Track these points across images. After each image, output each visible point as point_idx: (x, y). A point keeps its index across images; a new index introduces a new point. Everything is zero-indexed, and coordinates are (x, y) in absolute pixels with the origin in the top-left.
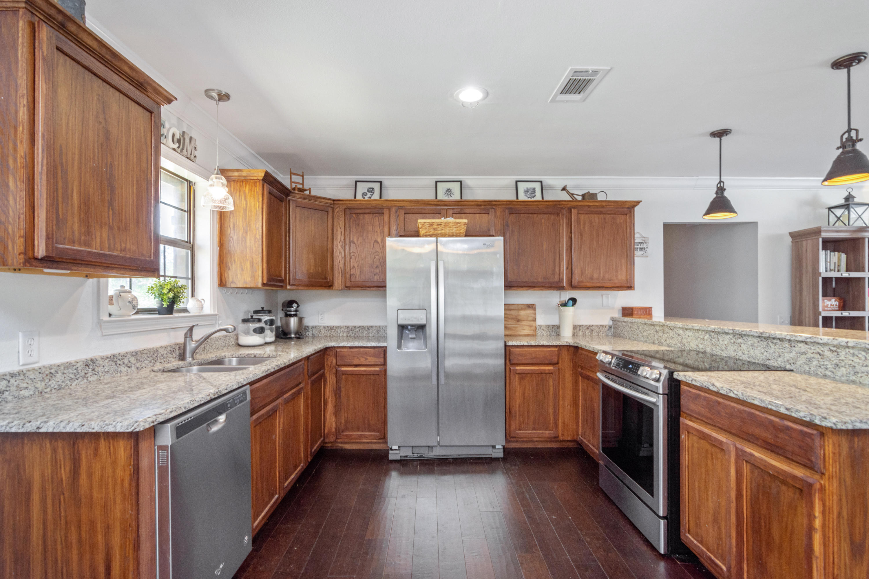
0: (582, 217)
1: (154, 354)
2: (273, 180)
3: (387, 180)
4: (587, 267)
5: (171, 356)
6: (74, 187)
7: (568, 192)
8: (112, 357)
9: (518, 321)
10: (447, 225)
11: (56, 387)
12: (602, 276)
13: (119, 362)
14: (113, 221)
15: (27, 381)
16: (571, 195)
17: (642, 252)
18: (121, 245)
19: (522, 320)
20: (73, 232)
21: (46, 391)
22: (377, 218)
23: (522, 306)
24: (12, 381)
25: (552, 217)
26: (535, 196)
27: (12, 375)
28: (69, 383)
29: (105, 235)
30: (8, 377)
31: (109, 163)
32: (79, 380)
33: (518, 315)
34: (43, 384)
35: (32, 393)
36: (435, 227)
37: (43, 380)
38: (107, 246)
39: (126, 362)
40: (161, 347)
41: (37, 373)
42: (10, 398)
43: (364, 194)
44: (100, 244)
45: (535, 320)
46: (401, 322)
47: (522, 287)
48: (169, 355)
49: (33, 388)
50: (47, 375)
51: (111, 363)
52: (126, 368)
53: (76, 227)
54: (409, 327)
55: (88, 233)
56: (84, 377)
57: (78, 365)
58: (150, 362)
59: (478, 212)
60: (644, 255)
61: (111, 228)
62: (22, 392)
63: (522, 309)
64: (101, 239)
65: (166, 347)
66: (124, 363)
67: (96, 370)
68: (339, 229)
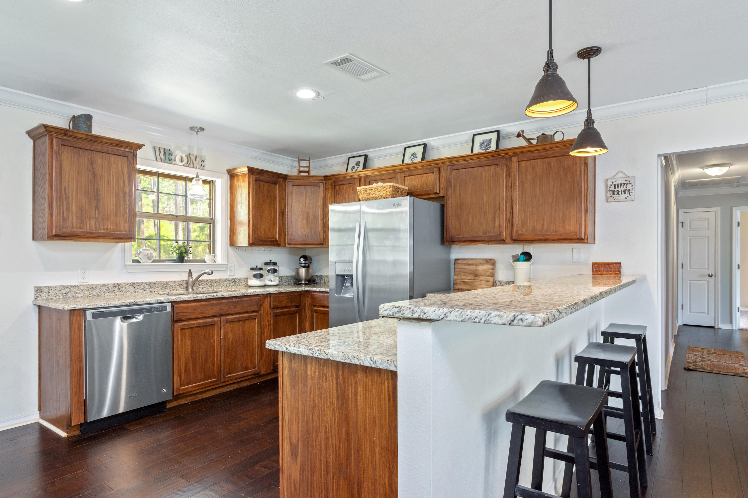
0: (523, 164)
1: (164, 285)
2: (259, 171)
3: (371, 153)
4: (528, 218)
5: (179, 287)
6: (73, 203)
7: (524, 137)
8: (132, 284)
9: (476, 276)
10: (376, 189)
11: (96, 294)
12: (545, 227)
13: (136, 287)
14: (98, 215)
15: (79, 290)
16: (528, 140)
17: (626, 196)
18: (104, 227)
19: (479, 276)
20: (73, 223)
21: (90, 296)
22: (351, 187)
23: (480, 260)
24: (72, 289)
25: (493, 167)
26: (490, 147)
27: (72, 286)
28: (103, 294)
29: (93, 222)
30: (70, 287)
31: (95, 188)
32: (110, 293)
33: (476, 270)
34: (88, 292)
35: (82, 295)
36: (368, 192)
37: (88, 290)
38: (94, 228)
39: (142, 287)
40: (171, 281)
41: (85, 287)
42: (71, 296)
43: (353, 167)
44: (90, 226)
45: (493, 275)
46: (338, 273)
47: (464, 241)
48: (177, 287)
49: (83, 294)
50: (90, 288)
51: (131, 287)
52: (142, 290)
53: (74, 220)
54: (346, 277)
55: (82, 223)
56: (112, 292)
57: (109, 286)
58: (161, 289)
59: (424, 172)
60: (628, 199)
61: (97, 219)
62: (76, 295)
63: (480, 264)
64: (90, 225)
65: (175, 282)
66: (140, 287)
67: (121, 289)
68: (328, 199)
